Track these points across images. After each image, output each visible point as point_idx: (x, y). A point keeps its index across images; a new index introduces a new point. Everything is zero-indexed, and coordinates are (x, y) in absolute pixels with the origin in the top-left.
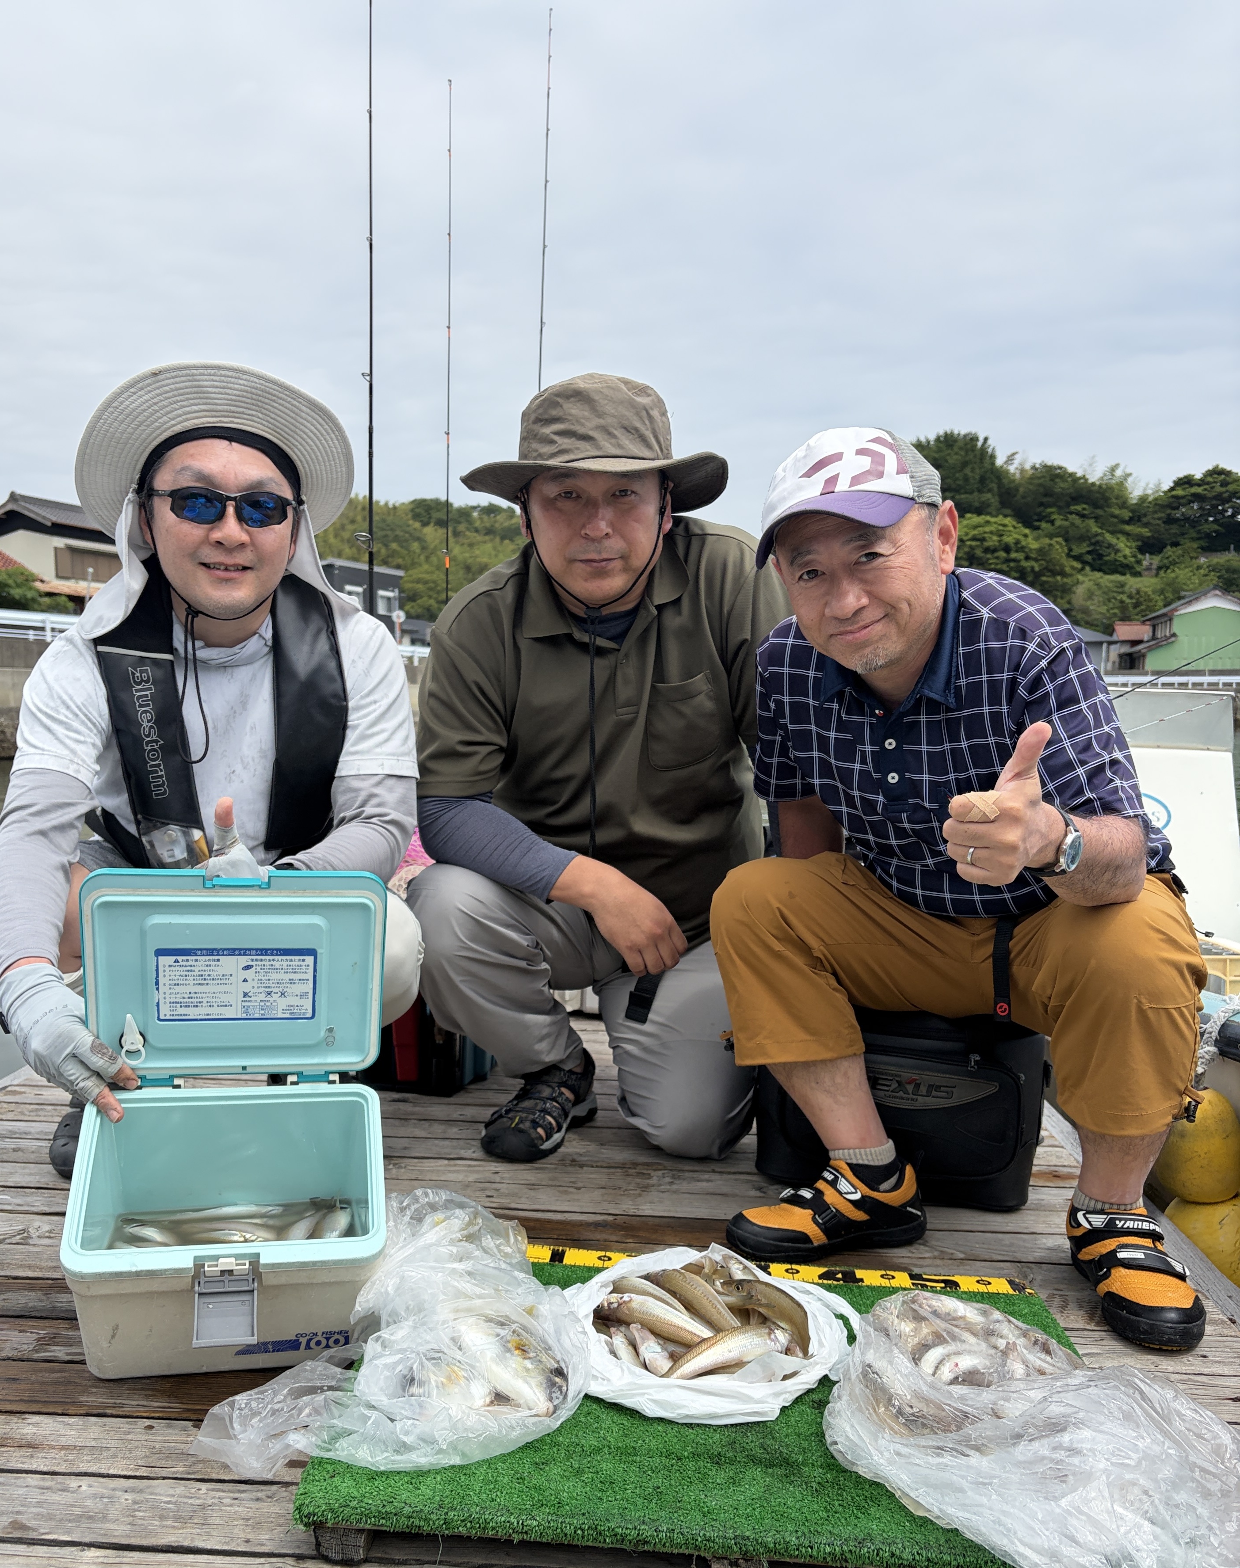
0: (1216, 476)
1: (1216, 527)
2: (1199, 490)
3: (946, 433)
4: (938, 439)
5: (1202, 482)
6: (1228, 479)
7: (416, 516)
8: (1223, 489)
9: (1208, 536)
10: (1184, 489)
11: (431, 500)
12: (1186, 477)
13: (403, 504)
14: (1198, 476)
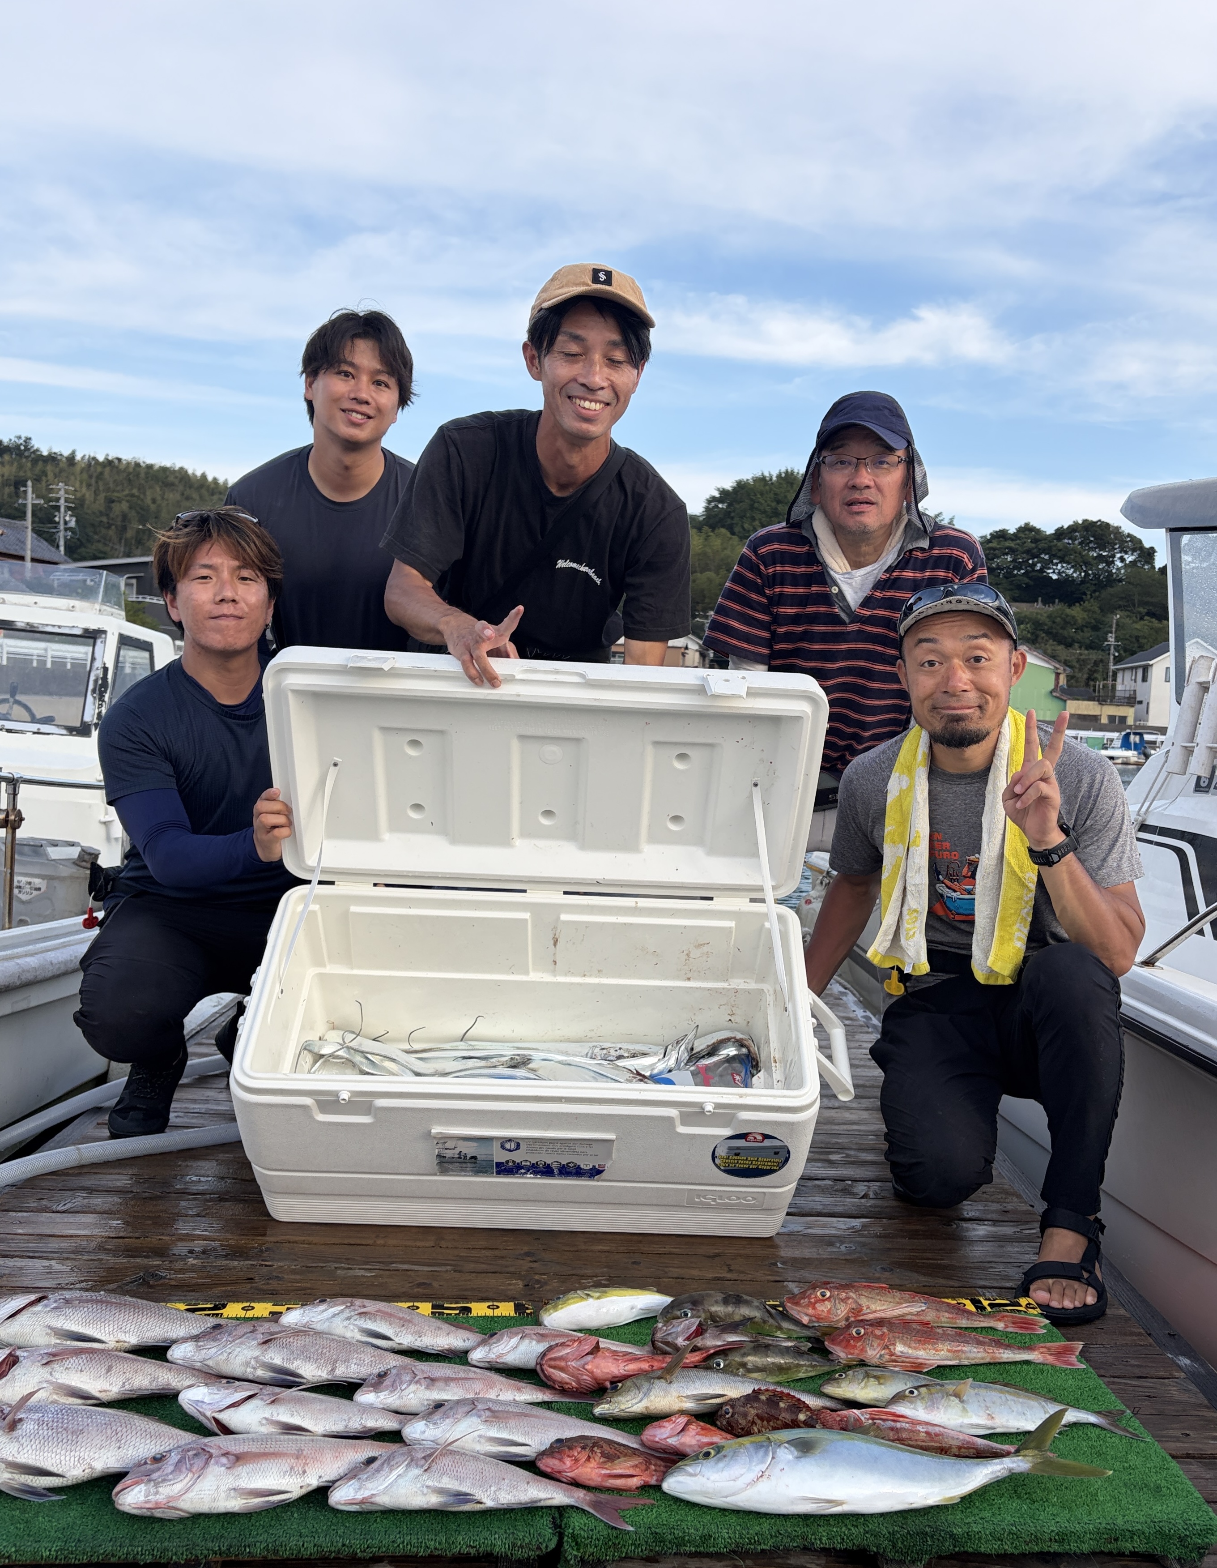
0: (1027, 532)
1: (1027, 580)
2: (1012, 544)
3: (787, 471)
4: (779, 476)
5: (1015, 537)
6: (1037, 537)
8: (1033, 545)
9: (1019, 587)
10: (999, 543)
12: (1000, 531)
14: (1012, 530)
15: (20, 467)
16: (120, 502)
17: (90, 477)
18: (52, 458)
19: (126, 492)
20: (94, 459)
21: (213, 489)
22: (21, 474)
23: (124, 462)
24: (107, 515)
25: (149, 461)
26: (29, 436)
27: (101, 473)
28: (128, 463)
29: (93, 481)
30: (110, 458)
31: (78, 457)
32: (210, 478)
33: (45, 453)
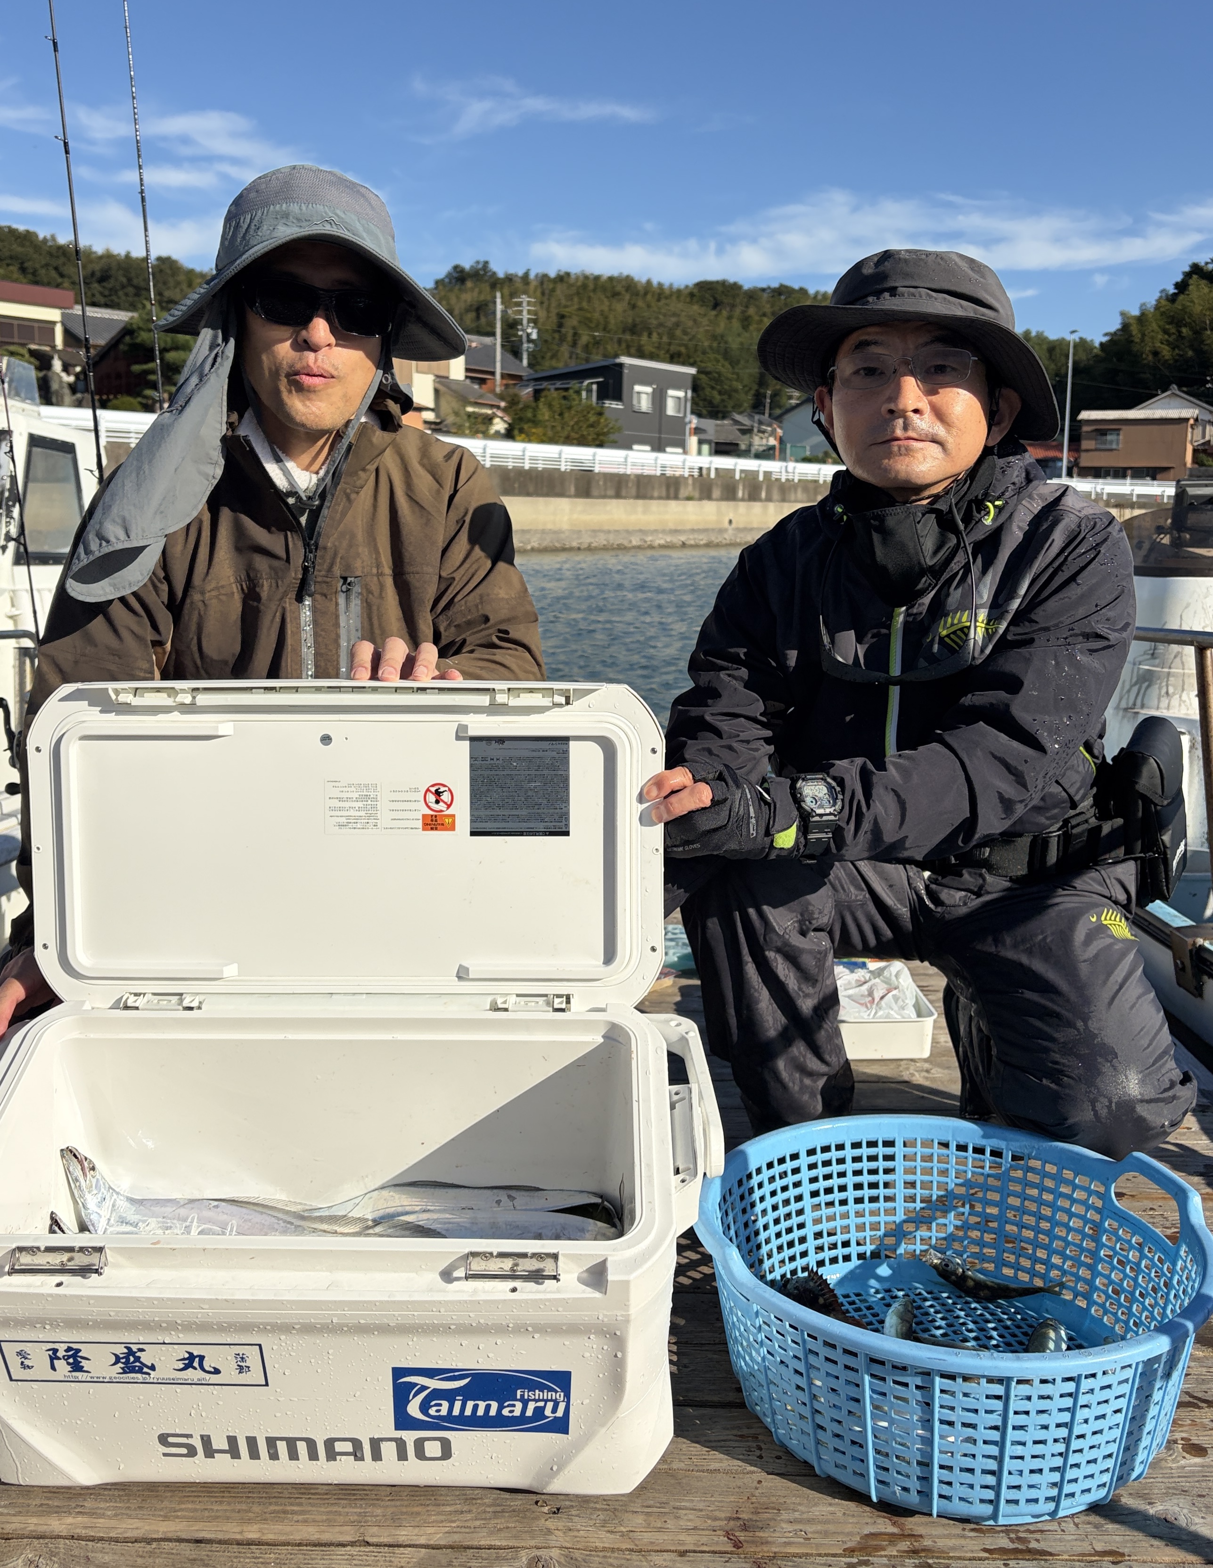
7: (702, 301)
11: (717, 282)
13: (687, 287)
15: (480, 292)
16: (570, 317)
17: (543, 294)
18: (509, 279)
19: (576, 307)
20: (545, 276)
21: (660, 294)
22: (482, 298)
23: (573, 277)
24: (559, 332)
25: (597, 273)
26: (486, 259)
27: (553, 290)
28: (577, 278)
29: (545, 299)
30: (562, 273)
31: (532, 276)
32: (655, 282)
33: (501, 275)
